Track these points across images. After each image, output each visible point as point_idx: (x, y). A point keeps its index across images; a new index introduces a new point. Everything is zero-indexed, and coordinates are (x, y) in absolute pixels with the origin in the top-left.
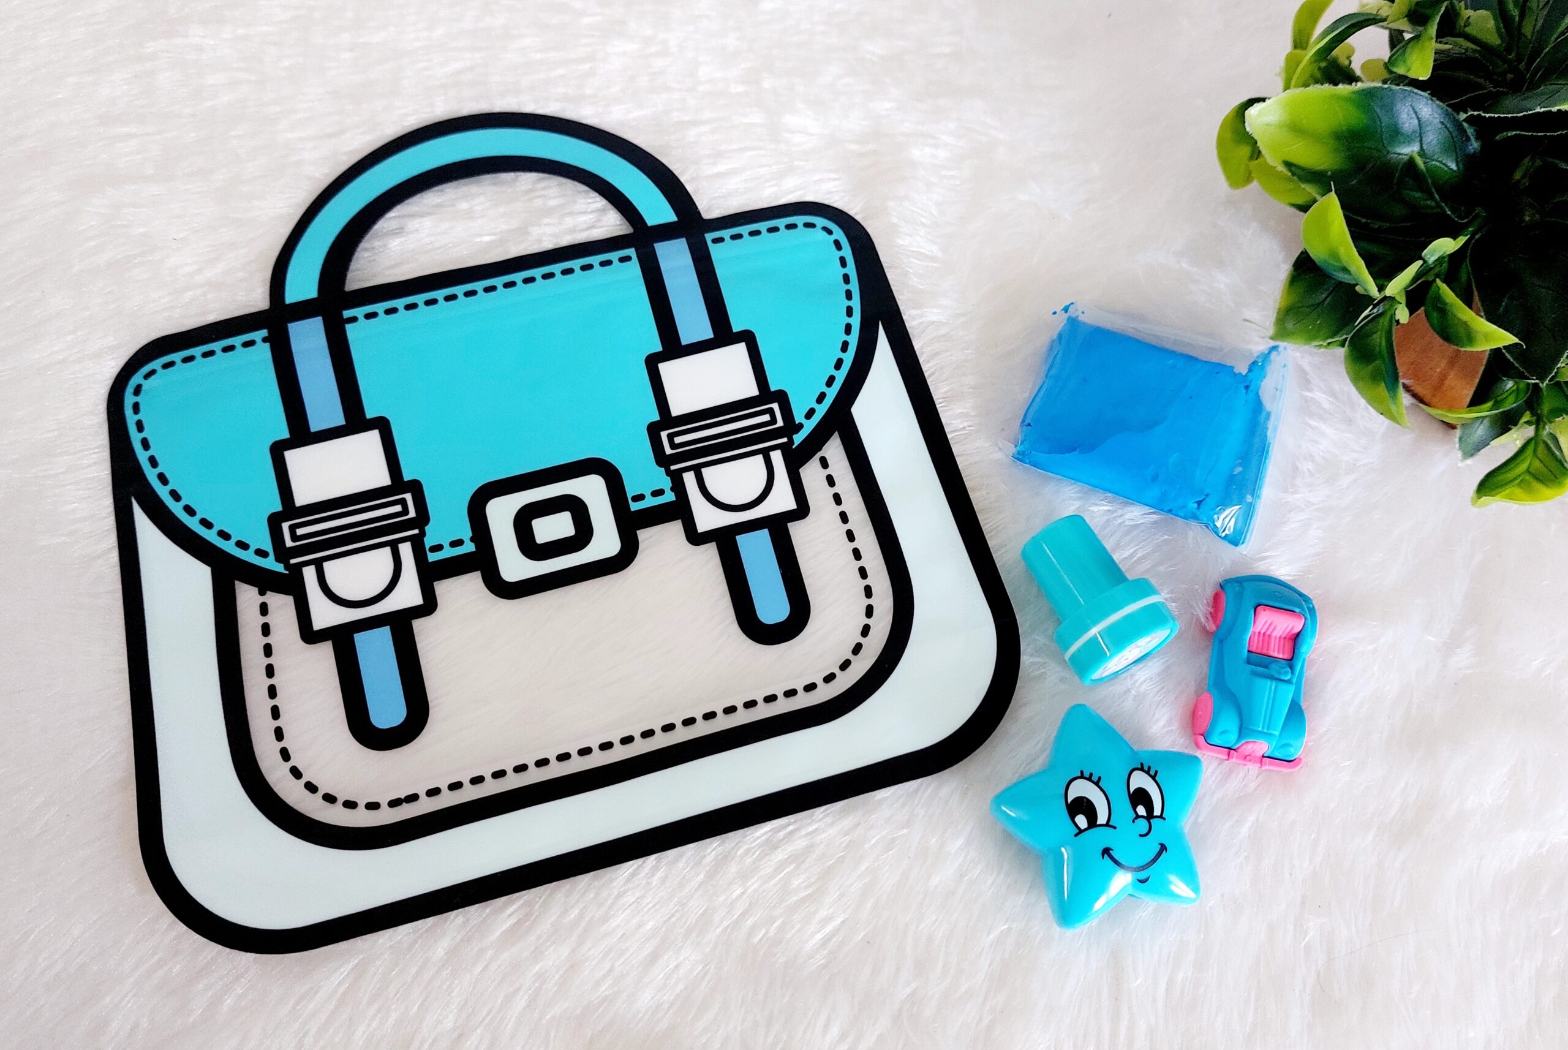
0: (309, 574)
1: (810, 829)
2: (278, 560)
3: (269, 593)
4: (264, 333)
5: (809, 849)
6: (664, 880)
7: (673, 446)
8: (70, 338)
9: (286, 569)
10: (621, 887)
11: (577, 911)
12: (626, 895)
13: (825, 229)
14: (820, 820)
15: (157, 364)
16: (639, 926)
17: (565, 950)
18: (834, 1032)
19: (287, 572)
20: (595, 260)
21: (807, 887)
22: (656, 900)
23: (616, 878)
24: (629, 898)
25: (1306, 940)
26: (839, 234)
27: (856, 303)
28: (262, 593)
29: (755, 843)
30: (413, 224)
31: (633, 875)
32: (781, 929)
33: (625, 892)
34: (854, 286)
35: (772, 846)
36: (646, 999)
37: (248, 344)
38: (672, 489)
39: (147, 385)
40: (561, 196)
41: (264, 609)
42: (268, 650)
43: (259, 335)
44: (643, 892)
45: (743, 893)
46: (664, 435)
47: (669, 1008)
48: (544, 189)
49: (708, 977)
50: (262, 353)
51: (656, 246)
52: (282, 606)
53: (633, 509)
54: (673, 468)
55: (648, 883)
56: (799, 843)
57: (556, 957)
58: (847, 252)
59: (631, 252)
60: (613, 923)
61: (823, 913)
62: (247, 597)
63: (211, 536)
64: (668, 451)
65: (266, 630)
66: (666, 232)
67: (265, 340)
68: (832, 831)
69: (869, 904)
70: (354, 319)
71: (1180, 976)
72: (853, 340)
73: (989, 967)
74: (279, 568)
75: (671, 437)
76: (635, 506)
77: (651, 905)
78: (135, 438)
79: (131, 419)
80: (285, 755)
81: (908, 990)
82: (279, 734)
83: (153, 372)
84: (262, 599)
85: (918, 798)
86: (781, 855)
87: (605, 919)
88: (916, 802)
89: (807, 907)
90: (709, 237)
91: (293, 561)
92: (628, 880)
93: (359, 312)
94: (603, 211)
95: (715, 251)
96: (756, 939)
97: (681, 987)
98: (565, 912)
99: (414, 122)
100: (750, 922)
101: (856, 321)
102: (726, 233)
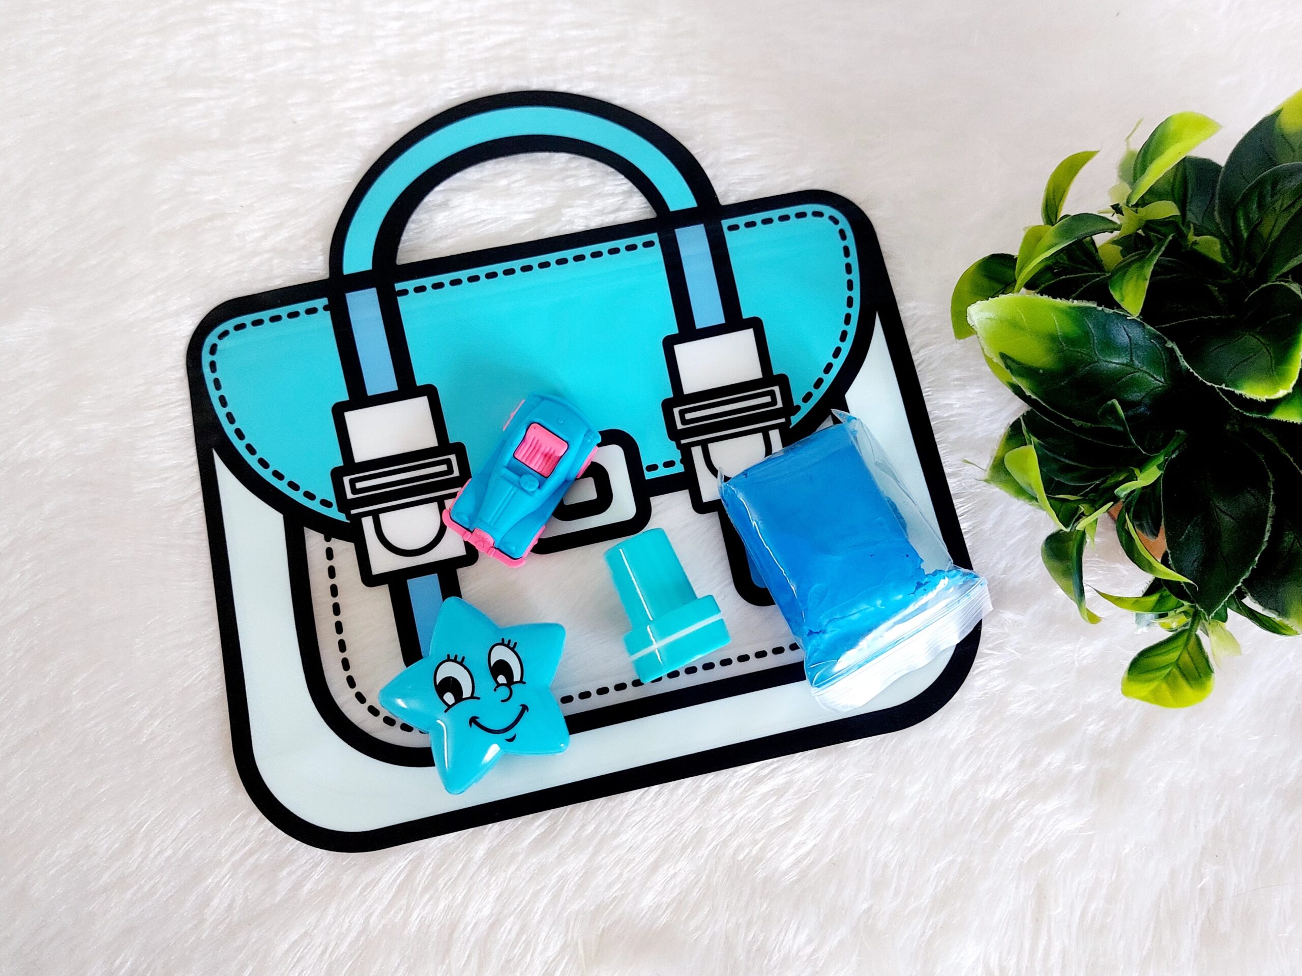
0: (368, 523)
1: (791, 768)
2: (340, 510)
3: (333, 539)
4: (324, 301)
5: (789, 784)
6: (666, 803)
7: (684, 421)
8: (151, 297)
9: (347, 518)
10: (630, 808)
11: (593, 826)
12: (634, 814)
13: (832, 218)
14: (799, 762)
15: (229, 325)
16: (644, 840)
17: (583, 858)
18: (802, 938)
19: (349, 522)
20: (621, 244)
21: (785, 816)
22: (657, 820)
23: (627, 801)
24: (637, 818)
25: (1202, 883)
26: (844, 224)
27: (856, 294)
28: (328, 539)
29: (743, 778)
30: (456, 200)
31: (640, 798)
32: (763, 849)
33: (635, 811)
34: (855, 276)
35: (758, 780)
36: (648, 900)
37: (311, 311)
38: (682, 461)
39: (222, 345)
40: (590, 176)
41: (330, 554)
42: (334, 591)
43: (320, 303)
44: (648, 813)
45: (732, 818)
46: (676, 411)
47: (666, 909)
48: (576, 168)
49: (700, 884)
50: (324, 321)
51: (677, 231)
52: (345, 550)
53: (647, 478)
54: (683, 442)
55: (652, 806)
56: (779, 780)
57: (575, 864)
58: (851, 242)
59: (654, 237)
60: (624, 837)
61: (796, 840)
62: (315, 541)
63: (282, 486)
64: (680, 426)
65: (332, 572)
66: (686, 218)
67: (326, 308)
68: (809, 771)
69: (836, 834)
70: (405, 292)
71: (1093, 907)
72: (852, 330)
73: (934, 890)
74: (342, 517)
75: (682, 413)
76: (649, 476)
77: (654, 823)
78: (214, 395)
79: (209, 377)
80: (351, 682)
81: (865, 906)
82: (346, 664)
83: (225, 334)
84: (328, 545)
85: (883, 747)
86: (764, 788)
87: (616, 834)
88: (882, 751)
89: (784, 833)
90: (726, 223)
91: (353, 512)
92: (636, 803)
93: (410, 285)
94: (629, 193)
95: (729, 236)
96: (740, 857)
97: (677, 891)
98: (583, 827)
99: (456, 97)
100: (735, 843)
101: (855, 311)
102: (741, 220)
